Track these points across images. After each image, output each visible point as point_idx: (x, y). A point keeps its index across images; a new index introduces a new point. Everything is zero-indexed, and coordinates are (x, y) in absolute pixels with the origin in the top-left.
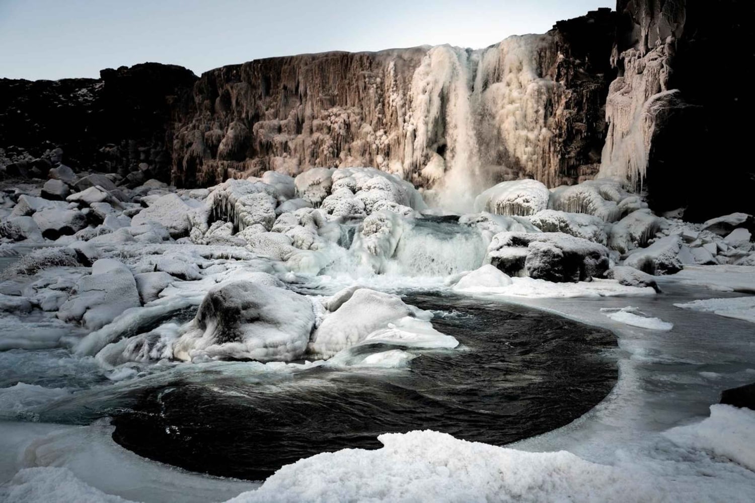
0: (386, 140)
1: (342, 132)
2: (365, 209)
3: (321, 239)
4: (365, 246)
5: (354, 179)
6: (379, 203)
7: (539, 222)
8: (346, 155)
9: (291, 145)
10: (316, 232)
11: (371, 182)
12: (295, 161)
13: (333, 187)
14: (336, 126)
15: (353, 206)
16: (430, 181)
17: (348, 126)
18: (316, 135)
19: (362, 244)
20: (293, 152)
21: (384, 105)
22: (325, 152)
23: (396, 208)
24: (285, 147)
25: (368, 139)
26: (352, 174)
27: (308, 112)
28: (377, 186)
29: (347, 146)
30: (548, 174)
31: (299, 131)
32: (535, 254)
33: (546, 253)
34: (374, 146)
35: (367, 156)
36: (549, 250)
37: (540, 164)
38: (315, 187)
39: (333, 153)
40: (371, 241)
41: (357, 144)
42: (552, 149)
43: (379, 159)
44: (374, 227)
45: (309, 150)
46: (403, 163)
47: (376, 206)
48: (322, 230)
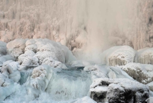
0: (57, 23)
1: (36, 18)
2: (38, 62)
3: (9, 80)
4: (31, 84)
5: (36, 45)
6: (46, 59)
7: (127, 69)
8: (38, 30)
9: (10, 25)
10: (8, 76)
11: (44, 47)
12: (11, 33)
13: (25, 49)
14: (32, 15)
15: (32, 61)
16: (80, 45)
17: (38, 15)
18: (22, 20)
19: (30, 83)
20: (10, 28)
21: (57, 5)
22: (26, 29)
23: (53, 62)
24: (7, 26)
25: (49, 23)
26: (36, 42)
27: (18, 8)
28: (47, 49)
29: (38, 26)
30: (140, 41)
31: (14, 17)
32: (111, 91)
33: (116, 90)
34: (51, 26)
35: (48, 31)
36: (118, 89)
37: (135, 36)
38: (17, 49)
39: (31, 29)
40: (34, 81)
41: (43, 25)
42: (141, 28)
43: (54, 33)
44: (37, 74)
45: (19, 27)
46: (66, 35)
47: (44, 60)
48: (11, 75)
